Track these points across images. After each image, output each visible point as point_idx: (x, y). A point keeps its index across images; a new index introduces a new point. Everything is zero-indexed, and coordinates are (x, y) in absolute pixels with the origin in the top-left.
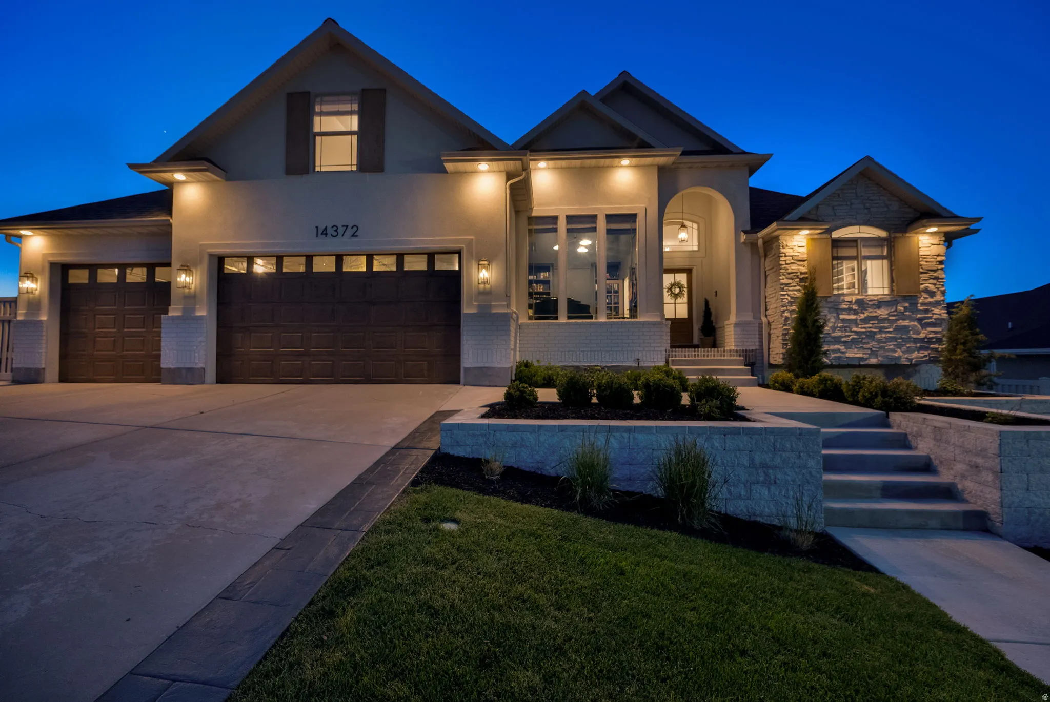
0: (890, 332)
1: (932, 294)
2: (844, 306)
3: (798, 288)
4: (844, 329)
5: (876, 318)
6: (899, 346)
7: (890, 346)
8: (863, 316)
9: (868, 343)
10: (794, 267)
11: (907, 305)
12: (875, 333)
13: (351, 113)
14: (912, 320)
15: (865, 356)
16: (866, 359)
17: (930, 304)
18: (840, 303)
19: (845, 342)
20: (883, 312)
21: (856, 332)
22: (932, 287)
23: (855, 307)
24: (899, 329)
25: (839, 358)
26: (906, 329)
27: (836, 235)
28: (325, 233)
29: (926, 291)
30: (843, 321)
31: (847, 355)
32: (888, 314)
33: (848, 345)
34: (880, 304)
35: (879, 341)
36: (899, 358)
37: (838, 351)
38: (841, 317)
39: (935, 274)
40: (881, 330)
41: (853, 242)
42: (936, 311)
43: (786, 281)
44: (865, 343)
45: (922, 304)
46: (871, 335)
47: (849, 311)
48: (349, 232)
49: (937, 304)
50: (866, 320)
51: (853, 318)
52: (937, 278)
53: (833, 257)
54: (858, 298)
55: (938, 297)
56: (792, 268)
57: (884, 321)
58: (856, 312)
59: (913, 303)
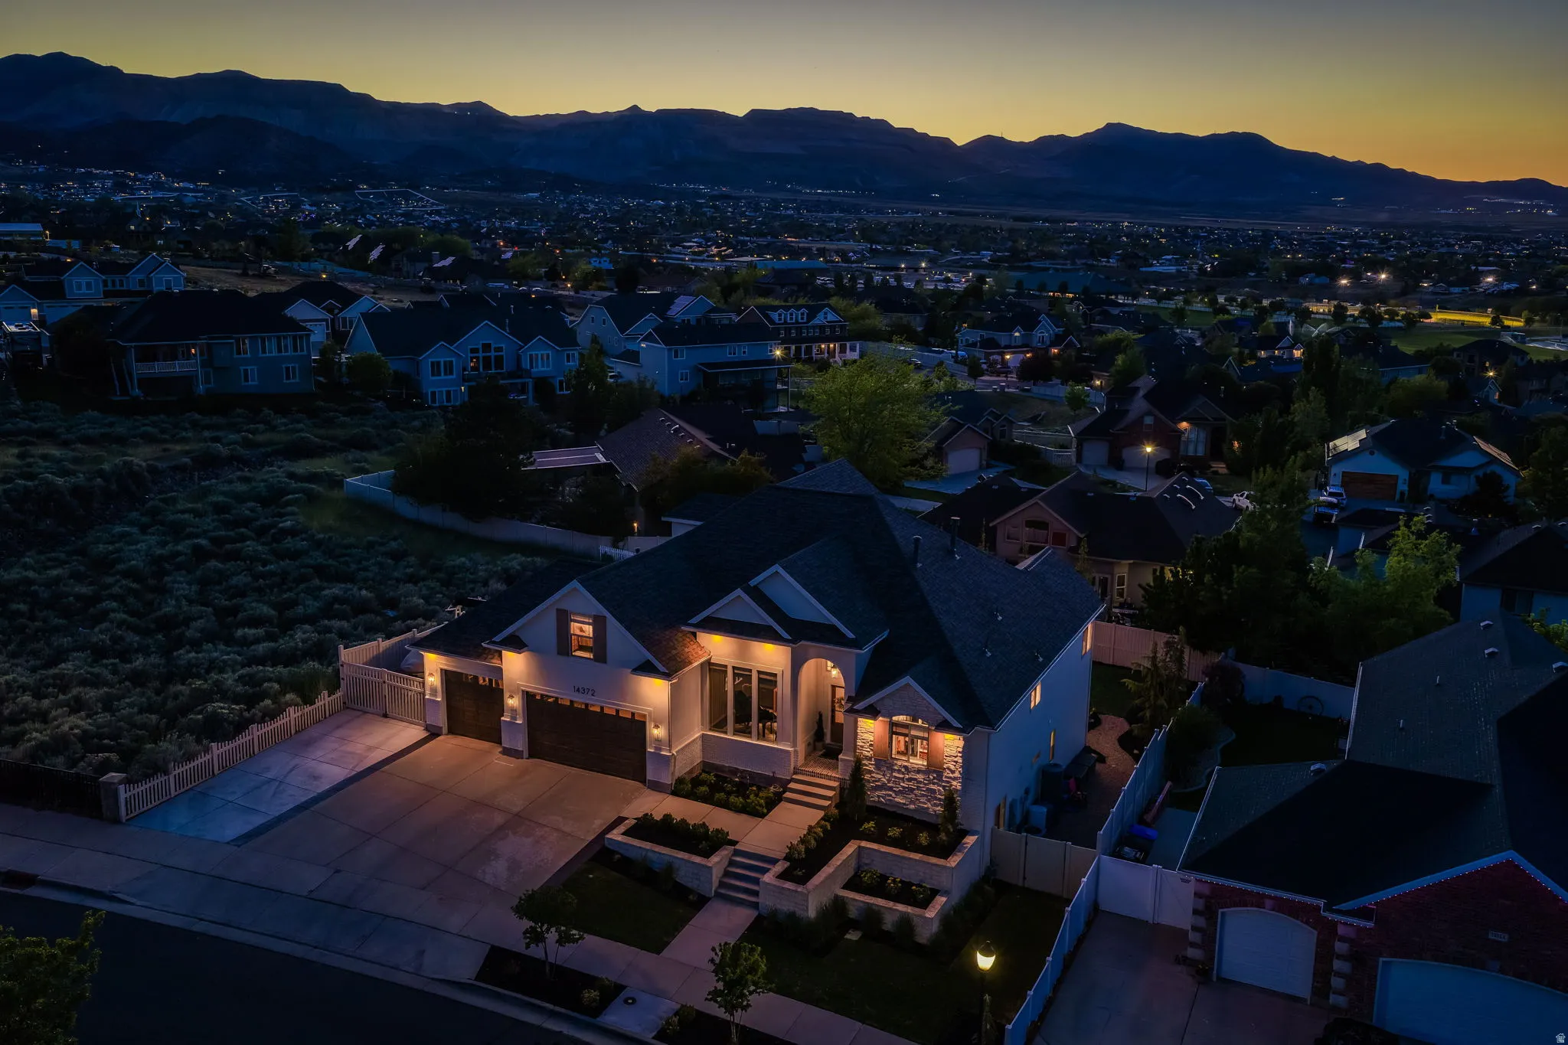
0: (924, 791)
1: (953, 772)
2: (896, 768)
3: (869, 750)
4: (895, 782)
5: (915, 779)
6: (929, 801)
7: (923, 800)
8: (907, 776)
9: (909, 795)
10: (866, 735)
11: (935, 775)
12: (914, 789)
13: (589, 624)
14: (939, 785)
15: (907, 803)
16: (907, 805)
17: (950, 778)
18: (893, 765)
19: (895, 791)
20: (920, 777)
21: (903, 787)
22: (952, 767)
23: (903, 770)
24: (929, 790)
25: (889, 800)
26: (933, 791)
27: (895, 718)
28: (578, 690)
29: (948, 768)
30: (896, 777)
31: (897, 799)
32: (924, 779)
33: (898, 793)
34: (919, 771)
35: (916, 795)
36: (928, 808)
37: (891, 795)
38: (894, 774)
39: (956, 759)
40: (918, 788)
41: (906, 726)
42: (954, 783)
43: (861, 744)
44: (907, 794)
45: (946, 777)
46: (912, 790)
47: (899, 771)
48: (590, 693)
49: (955, 779)
50: (910, 780)
51: (901, 776)
52: (956, 762)
53: (892, 733)
54: (906, 764)
55: (957, 774)
56: (865, 736)
57: (920, 782)
58: (903, 773)
59: (940, 775)
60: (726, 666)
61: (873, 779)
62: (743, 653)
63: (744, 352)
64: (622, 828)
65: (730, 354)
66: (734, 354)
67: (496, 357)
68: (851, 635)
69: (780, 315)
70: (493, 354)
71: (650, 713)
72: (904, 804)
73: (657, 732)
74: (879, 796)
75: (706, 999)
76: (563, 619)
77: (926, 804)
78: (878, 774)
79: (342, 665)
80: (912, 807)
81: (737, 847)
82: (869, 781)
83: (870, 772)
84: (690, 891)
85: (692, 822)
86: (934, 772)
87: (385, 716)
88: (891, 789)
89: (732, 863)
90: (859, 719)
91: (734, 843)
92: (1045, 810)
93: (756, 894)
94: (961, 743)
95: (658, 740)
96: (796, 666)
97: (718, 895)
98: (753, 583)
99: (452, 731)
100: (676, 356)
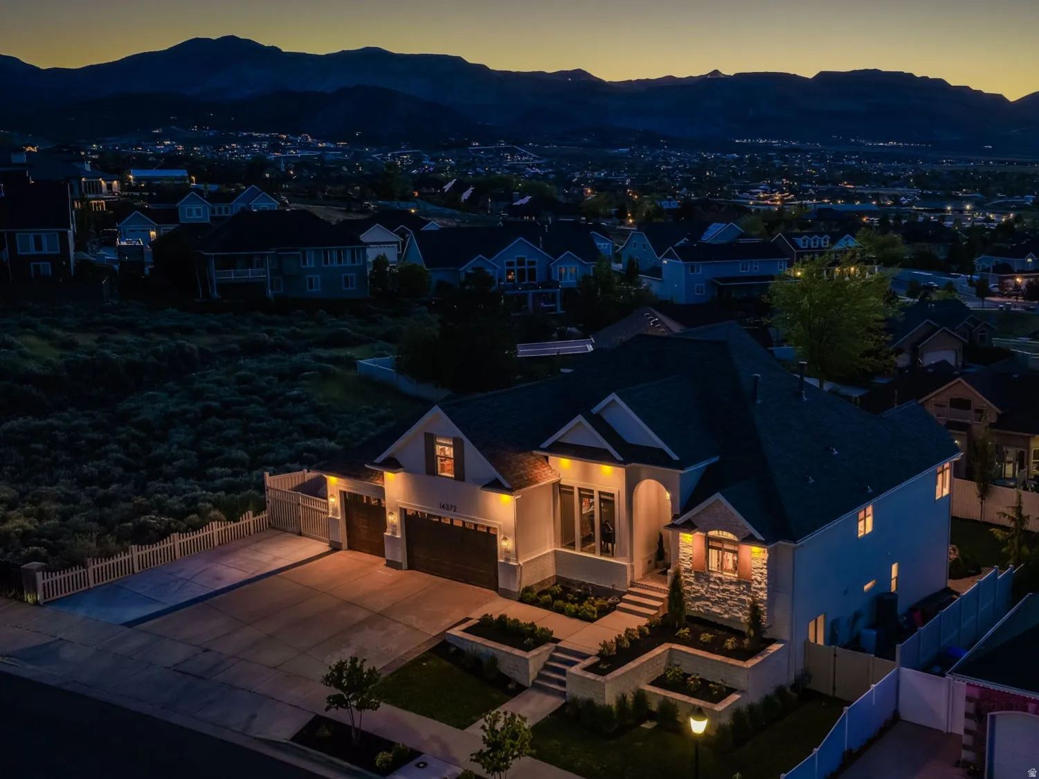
0: (735, 601)
1: (760, 583)
2: (712, 579)
3: (689, 563)
4: (711, 593)
5: (728, 590)
6: (740, 610)
7: (735, 609)
8: (721, 588)
9: (724, 605)
11: (745, 586)
12: (728, 600)
13: (450, 446)
14: (748, 596)
15: (722, 612)
16: (722, 614)
17: (758, 589)
18: (710, 577)
19: (712, 601)
20: (732, 588)
21: (718, 597)
22: (759, 579)
23: (718, 581)
24: (739, 600)
25: (707, 610)
26: (743, 601)
27: (710, 533)
28: (443, 506)
29: (756, 580)
30: (712, 588)
31: (714, 610)
32: (735, 590)
33: (714, 603)
34: (731, 583)
35: (729, 605)
36: (739, 618)
37: (708, 606)
38: (711, 586)
39: (762, 571)
40: (731, 599)
41: (720, 540)
42: (761, 593)
43: (682, 557)
44: (722, 605)
45: (754, 588)
46: (725, 600)
47: (715, 583)
48: (453, 509)
49: (762, 589)
50: (724, 591)
51: (717, 587)
52: (762, 573)
53: (708, 547)
54: (720, 576)
55: (763, 585)
56: (686, 550)
57: (732, 593)
58: (718, 585)
59: (749, 585)
60: (572, 488)
61: (693, 590)
62: (586, 475)
63: (756, 268)
64: (464, 626)
65: (742, 269)
66: (746, 269)
67: (529, 269)
68: (676, 458)
69: (804, 241)
70: (526, 267)
71: (500, 526)
72: (720, 614)
73: (506, 544)
74: (698, 607)
75: (471, 760)
76: (430, 442)
77: (737, 613)
78: (697, 585)
79: (267, 490)
80: (726, 616)
81: (558, 645)
82: (689, 592)
83: (690, 584)
84: (509, 680)
85: (522, 621)
86: (744, 583)
87: (300, 534)
88: (708, 599)
89: (552, 658)
90: (681, 534)
91: (557, 641)
92: (875, 633)
93: (563, 684)
94: (766, 556)
95: (507, 552)
96: (631, 485)
97: (535, 686)
98: (595, 410)
99: (351, 547)
100: (692, 271)
